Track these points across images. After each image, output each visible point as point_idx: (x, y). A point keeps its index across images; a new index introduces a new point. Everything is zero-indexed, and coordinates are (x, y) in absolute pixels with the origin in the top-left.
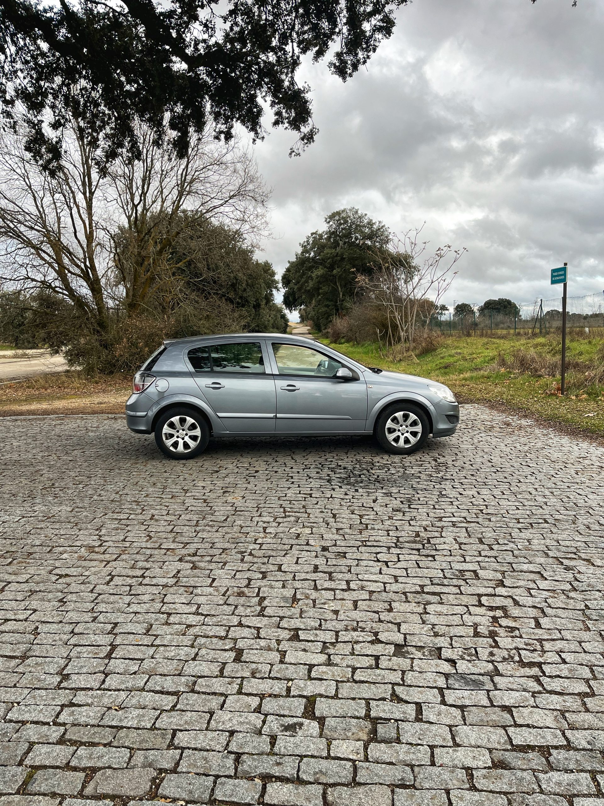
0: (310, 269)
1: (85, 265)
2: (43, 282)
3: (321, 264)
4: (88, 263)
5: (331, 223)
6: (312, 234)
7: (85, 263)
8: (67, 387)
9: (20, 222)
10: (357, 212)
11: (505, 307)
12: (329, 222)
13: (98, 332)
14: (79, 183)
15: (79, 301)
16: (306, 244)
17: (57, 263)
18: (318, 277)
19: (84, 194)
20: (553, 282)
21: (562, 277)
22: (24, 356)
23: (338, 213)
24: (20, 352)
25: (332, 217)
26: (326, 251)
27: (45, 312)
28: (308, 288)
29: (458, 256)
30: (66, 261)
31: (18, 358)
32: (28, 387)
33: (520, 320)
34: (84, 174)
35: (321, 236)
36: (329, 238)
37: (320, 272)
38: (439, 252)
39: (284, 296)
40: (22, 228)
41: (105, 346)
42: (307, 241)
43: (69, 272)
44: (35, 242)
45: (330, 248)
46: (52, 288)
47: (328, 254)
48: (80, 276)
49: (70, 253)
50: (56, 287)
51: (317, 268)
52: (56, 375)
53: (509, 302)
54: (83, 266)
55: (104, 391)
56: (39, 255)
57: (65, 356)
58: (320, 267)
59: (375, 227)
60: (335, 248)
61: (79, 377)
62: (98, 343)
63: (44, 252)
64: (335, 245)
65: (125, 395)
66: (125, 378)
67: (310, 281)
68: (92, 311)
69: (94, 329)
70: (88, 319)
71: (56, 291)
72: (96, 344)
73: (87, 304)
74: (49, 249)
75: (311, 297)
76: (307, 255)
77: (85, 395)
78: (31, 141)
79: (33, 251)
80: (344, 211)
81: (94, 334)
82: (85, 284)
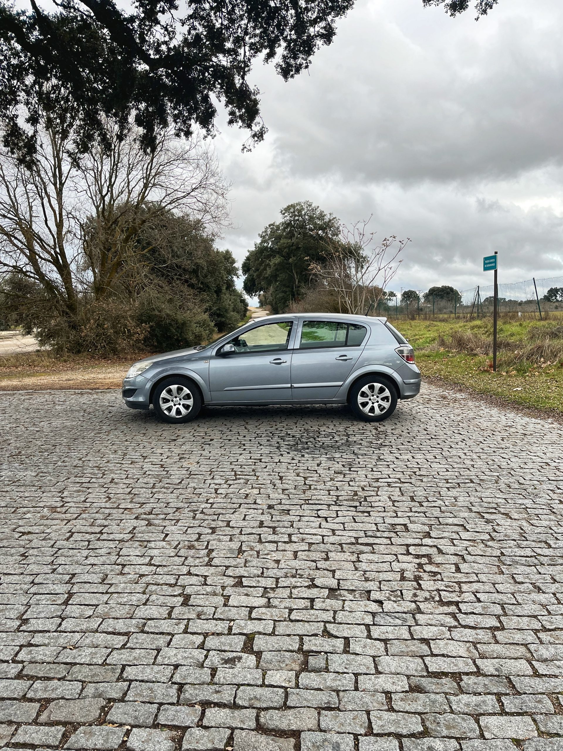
0: (269, 257)
1: (56, 252)
2: (14, 267)
3: (278, 253)
4: (58, 250)
5: (286, 214)
6: (270, 225)
7: (55, 249)
8: (38, 366)
10: (310, 206)
11: (448, 293)
12: (284, 214)
13: (67, 314)
14: (50, 174)
15: (50, 285)
16: (264, 234)
17: (29, 249)
18: (275, 265)
19: (55, 184)
20: (485, 269)
21: (493, 265)
23: (293, 206)
25: (287, 209)
26: (283, 241)
27: (17, 295)
28: (267, 275)
29: (403, 246)
30: (37, 248)
33: (461, 306)
34: (55, 166)
35: (278, 227)
36: (284, 230)
37: (277, 260)
38: (385, 242)
39: (244, 282)
41: (74, 326)
42: (266, 231)
43: (40, 257)
44: (8, 229)
45: (286, 238)
46: (23, 272)
47: (284, 243)
48: (49, 261)
49: (41, 240)
50: (28, 271)
51: (275, 256)
52: (27, 354)
53: (451, 289)
54: (53, 252)
55: (72, 369)
56: (11, 242)
57: (36, 336)
58: (277, 256)
59: (327, 219)
60: (291, 238)
61: (48, 356)
62: (67, 324)
63: (16, 238)
64: (291, 235)
65: (92, 373)
66: (93, 357)
67: (268, 269)
68: (61, 294)
69: (63, 312)
70: (57, 302)
71: (27, 276)
72: (65, 325)
73: (57, 288)
74: (21, 236)
75: (269, 283)
76: (265, 245)
77: (54, 372)
78: (8, 135)
79: (5, 237)
80: (298, 204)
81: (63, 316)
82: (55, 269)
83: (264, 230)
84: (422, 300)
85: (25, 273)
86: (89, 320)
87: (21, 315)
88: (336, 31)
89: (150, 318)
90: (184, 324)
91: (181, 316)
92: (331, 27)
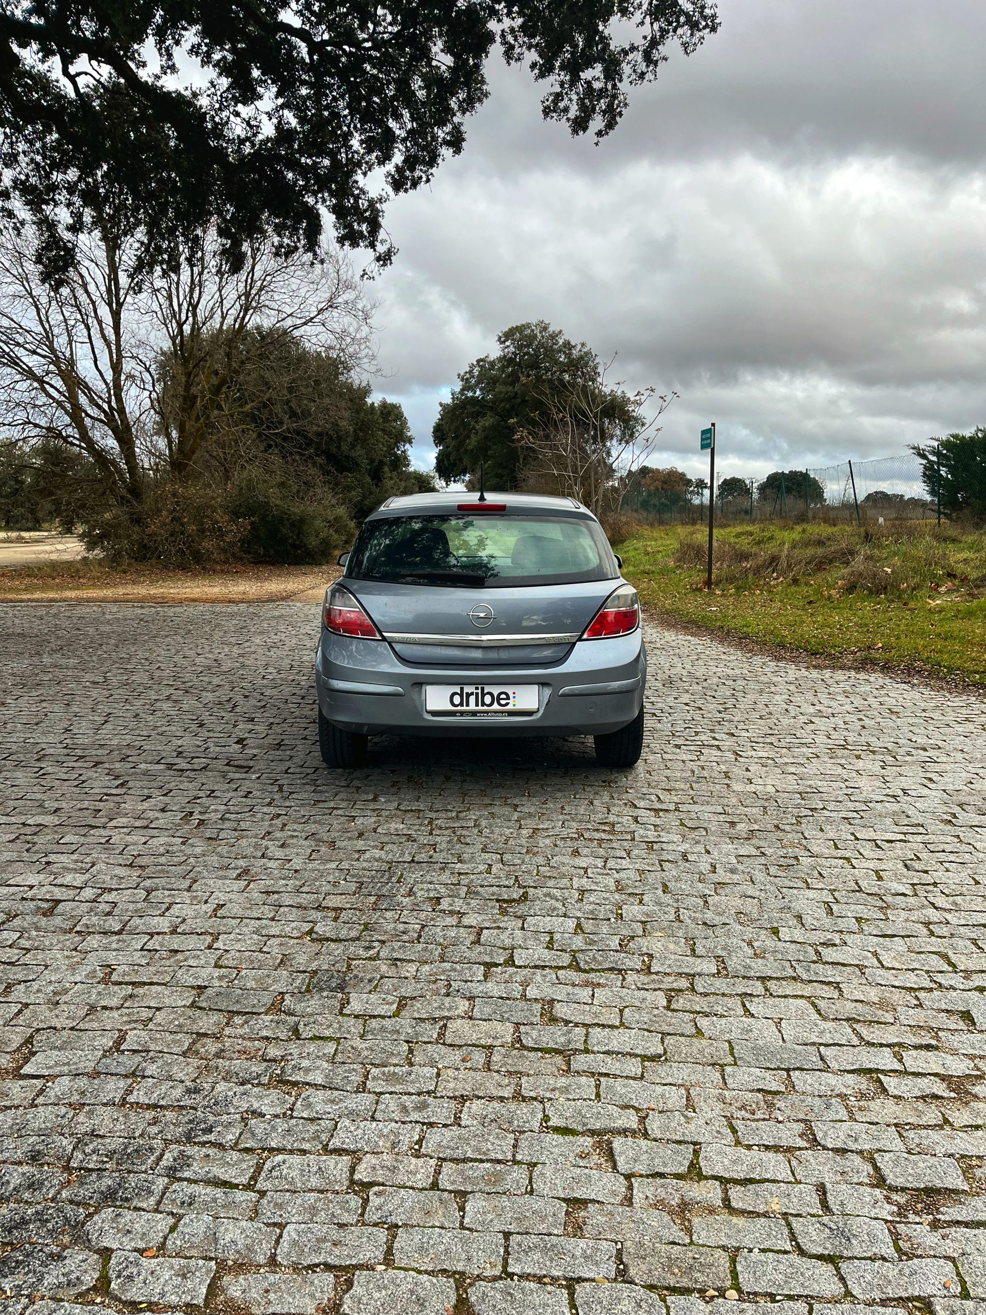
0: (476, 416)
1: (110, 407)
2: (49, 429)
3: (492, 409)
4: (114, 404)
5: (508, 343)
6: (478, 361)
7: (109, 403)
8: (83, 577)
9: (18, 344)
10: (545, 329)
11: (799, 484)
12: (504, 342)
13: (128, 501)
14: (103, 288)
15: (100, 455)
16: (468, 376)
17: (70, 402)
18: (485, 429)
19: (110, 304)
22: (20, 540)
23: (519, 329)
24: (14, 535)
25: (509, 335)
26: (499, 388)
27: (53, 471)
28: (470, 447)
29: (665, 404)
30: (83, 400)
31: (11, 542)
32: (29, 576)
33: (825, 507)
34: (109, 276)
35: (492, 364)
36: (502, 369)
37: (487, 421)
39: (437, 458)
40: (20, 352)
41: (137, 520)
42: (471, 372)
43: (88, 415)
44: (38, 372)
45: (505, 383)
46: (63, 438)
47: (501, 393)
48: (101, 421)
49: (89, 389)
50: (69, 436)
51: (484, 415)
52: (69, 564)
53: (805, 476)
54: (105, 406)
55: (134, 583)
56: (44, 390)
57: (82, 537)
58: (489, 414)
59: (575, 353)
60: (513, 384)
61: (100, 565)
62: (127, 517)
63: (52, 386)
64: (513, 379)
65: (162, 587)
66: (166, 567)
67: (472, 435)
68: (119, 471)
69: (122, 498)
70: (114, 482)
71: (68, 442)
72: (124, 518)
73: (114, 463)
74: (58, 383)
75: (475, 461)
76: (470, 394)
77: (107, 586)
78: (43, 249)
79: (36, 384)
80: (528, 326)
81: (122, 504)
82: (110, 432)
83: (468, 369)
84: (755, 496)
85: (65, 439)
86: (159, 510)
87: (57, 503)
88: (465, 136)
89: (251, 511)
90: (302, 521)
91: (297, 509)
92: (459, 132)
